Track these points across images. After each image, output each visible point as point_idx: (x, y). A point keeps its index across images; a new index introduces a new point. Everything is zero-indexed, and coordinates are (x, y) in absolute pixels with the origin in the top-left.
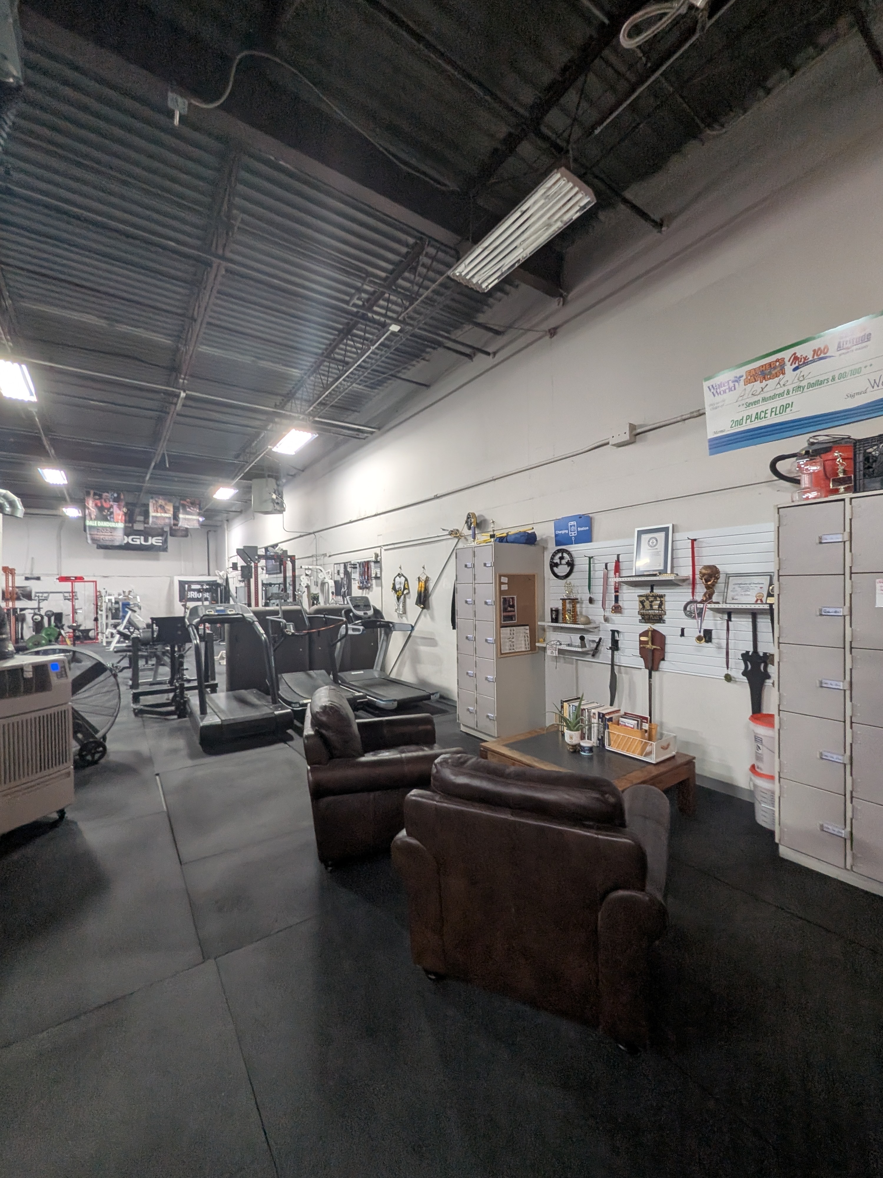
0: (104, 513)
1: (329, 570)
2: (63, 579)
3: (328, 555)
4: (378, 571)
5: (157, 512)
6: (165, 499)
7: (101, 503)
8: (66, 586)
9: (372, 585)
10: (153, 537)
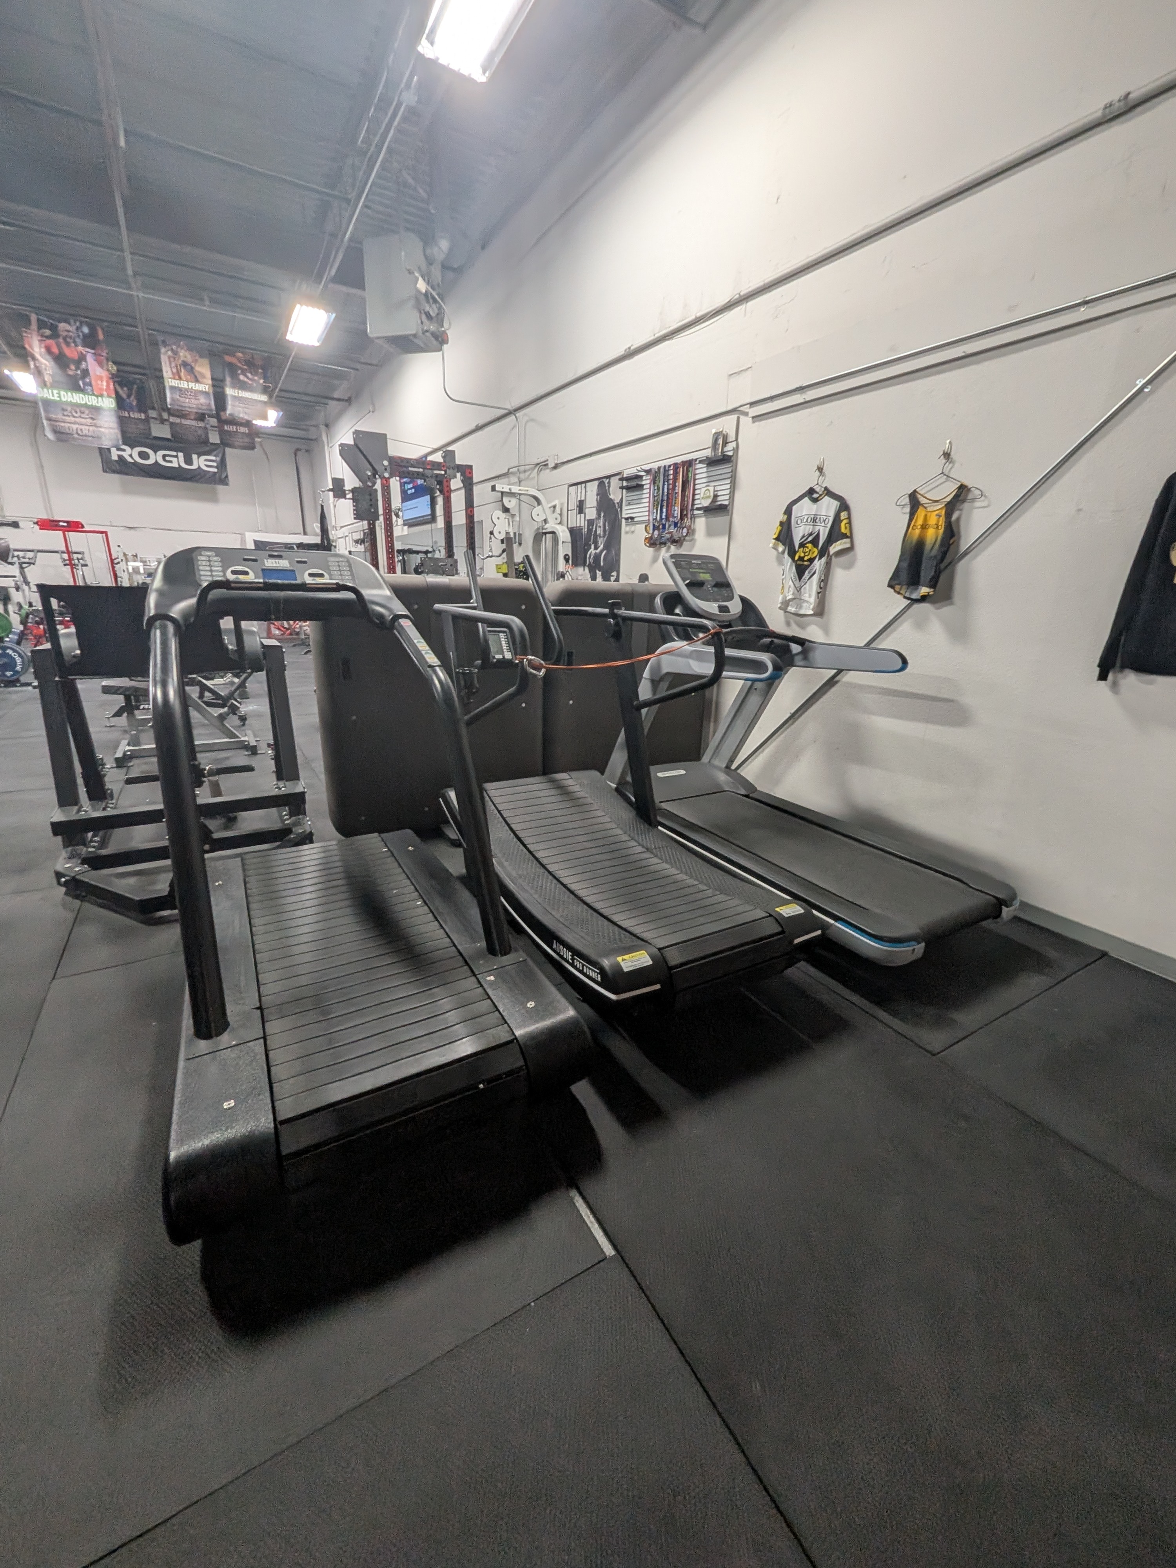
0: (71, 373)
1: (556, 502)
2: (47, 525)
3: (551, 465)
4: (723, 489)
5: (180, 378)
6: (190, 349)
7: (58, 345)
8: (54, 539)
9: (691, 532)
10: (199, 455)
